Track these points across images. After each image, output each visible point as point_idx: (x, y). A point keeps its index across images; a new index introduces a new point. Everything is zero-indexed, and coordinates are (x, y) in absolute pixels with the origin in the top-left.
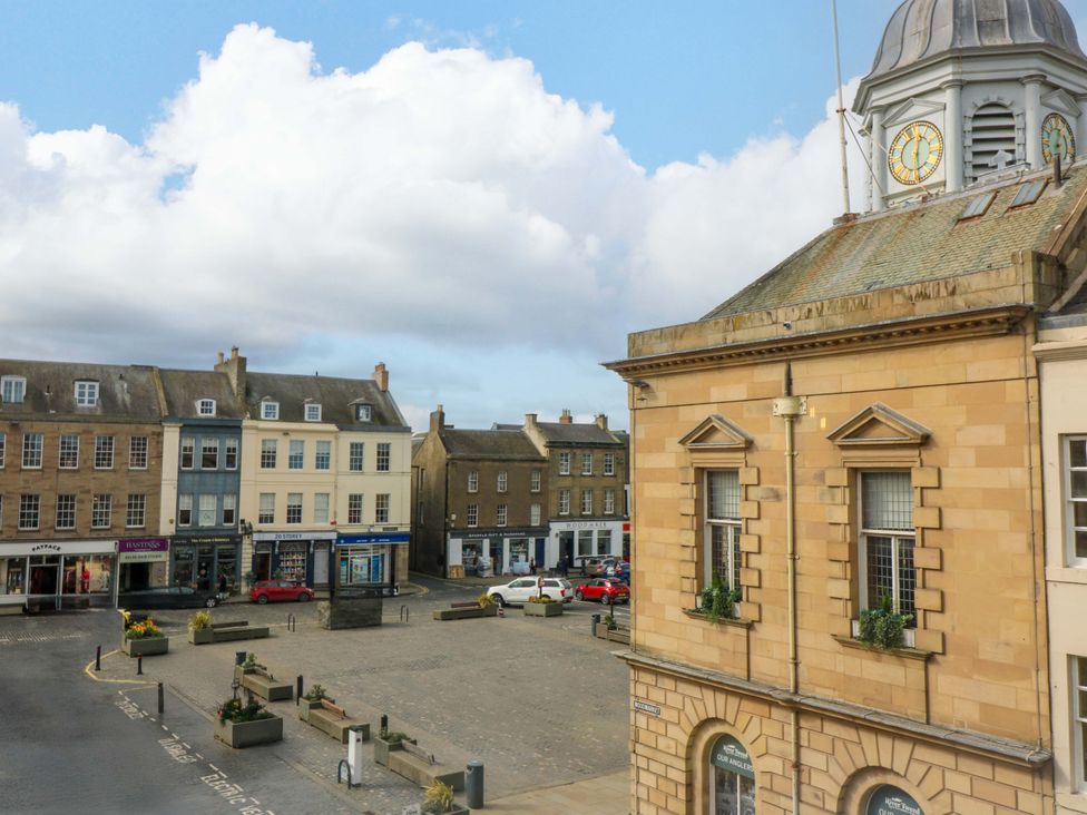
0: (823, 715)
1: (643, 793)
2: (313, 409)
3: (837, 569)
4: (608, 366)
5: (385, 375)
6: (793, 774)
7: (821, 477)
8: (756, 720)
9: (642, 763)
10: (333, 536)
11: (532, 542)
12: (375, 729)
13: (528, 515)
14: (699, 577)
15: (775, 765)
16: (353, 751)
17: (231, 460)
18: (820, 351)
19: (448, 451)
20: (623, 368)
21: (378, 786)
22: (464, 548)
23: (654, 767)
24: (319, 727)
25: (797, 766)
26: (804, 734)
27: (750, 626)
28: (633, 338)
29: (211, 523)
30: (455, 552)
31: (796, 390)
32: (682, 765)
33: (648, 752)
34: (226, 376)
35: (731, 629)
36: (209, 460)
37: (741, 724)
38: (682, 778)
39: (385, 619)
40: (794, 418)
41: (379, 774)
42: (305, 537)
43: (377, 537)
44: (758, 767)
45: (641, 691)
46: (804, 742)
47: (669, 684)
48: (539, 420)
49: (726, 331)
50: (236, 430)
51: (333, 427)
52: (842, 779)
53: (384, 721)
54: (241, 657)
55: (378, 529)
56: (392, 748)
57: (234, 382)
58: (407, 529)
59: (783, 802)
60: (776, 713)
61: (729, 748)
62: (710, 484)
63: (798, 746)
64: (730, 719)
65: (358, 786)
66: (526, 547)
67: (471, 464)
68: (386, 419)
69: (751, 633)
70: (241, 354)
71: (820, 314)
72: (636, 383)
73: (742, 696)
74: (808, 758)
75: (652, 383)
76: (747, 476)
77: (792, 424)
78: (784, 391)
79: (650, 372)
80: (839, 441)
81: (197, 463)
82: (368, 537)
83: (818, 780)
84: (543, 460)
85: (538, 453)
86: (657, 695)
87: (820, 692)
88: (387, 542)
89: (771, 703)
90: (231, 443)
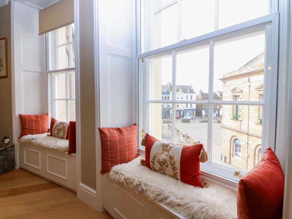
0: (252, 136)
1: (223, 147)
2: (180, 90)
3: (256, 112)
4: (219, 79)
5: (192, 84)
6: (247, 145)
7: (254, 96)
8: (241, 136)
9: (223, 142)
10: (184, 109)
11: (217, 111)
12: (186, 135)
13: (216, 107)
14: (233, 113)
15: (244, 143)
16: (181, 138)
17: (168, 98)
18: (254, 74)
19: (202, 96)
20: (221, 80)
21: (185, 143)
22: (205, 112)
23: (225, 143)
24: (178, 135)
25: (248, 143)
26: (249, 138)
27: (241, 121)
28: (223, 75)
29: (166, 107)
30: (203, 113)
31: (250, 81)
32: (229, 143)
33: (224, 140)
34: (168, 86)
35: (238, 122)
36: (165, 98)
37: (239, 137)
38: (229, 145)
39: (190, 122)
40: (250, 86)
41: (185, 141)
42: (179, 109)
43: (191, 110)
44: (241, 144)
45: (223, 131)
46: (249, 140)
47: (228, 130)
48: (219, 91)
49: (239, 72)
50: (169, 93)
51: (183, 93)
52: (255, 146)
53: (187, 134)
54: (168, 125)
55: (191, 108)
56: (187, 138)
57: (169, 86)
58: (195, 109)
59: (245, 149)
60: (245, 135)
61: (237, 141)
62: (236, 98)
63: (248, 140)
64: (237, 136)
65: (182, 142)
66: (216, 112)
67: (206, 98)
68: (192, 91)
69: (241, 122)
70: (170, 82)
71: (255, 67)
72: (224, 82)
73: (239, 132)
74: (249, 142)
75: (226, 82)
76: (241, 96)
77: (249, 87)
78: (248, 82)
79: (226, 80)
80: (257, 90)
81: (164, 98)
82: (189, 110)
83: (251, 146)
84: (219, 98)
85: (218, 97)
86: (226, 132)
87: (252, 132)
88: (192, 111)
89: (244, 133)
90: (168, 95)
